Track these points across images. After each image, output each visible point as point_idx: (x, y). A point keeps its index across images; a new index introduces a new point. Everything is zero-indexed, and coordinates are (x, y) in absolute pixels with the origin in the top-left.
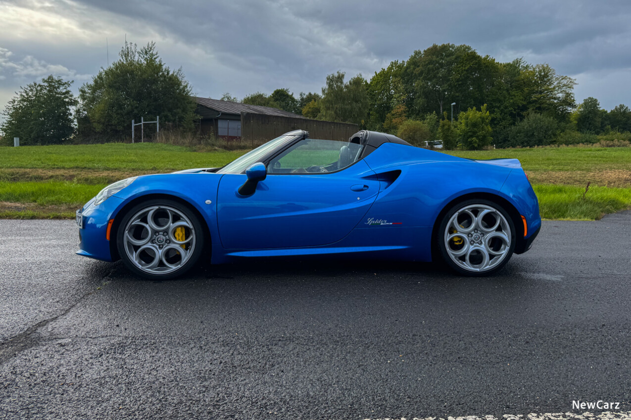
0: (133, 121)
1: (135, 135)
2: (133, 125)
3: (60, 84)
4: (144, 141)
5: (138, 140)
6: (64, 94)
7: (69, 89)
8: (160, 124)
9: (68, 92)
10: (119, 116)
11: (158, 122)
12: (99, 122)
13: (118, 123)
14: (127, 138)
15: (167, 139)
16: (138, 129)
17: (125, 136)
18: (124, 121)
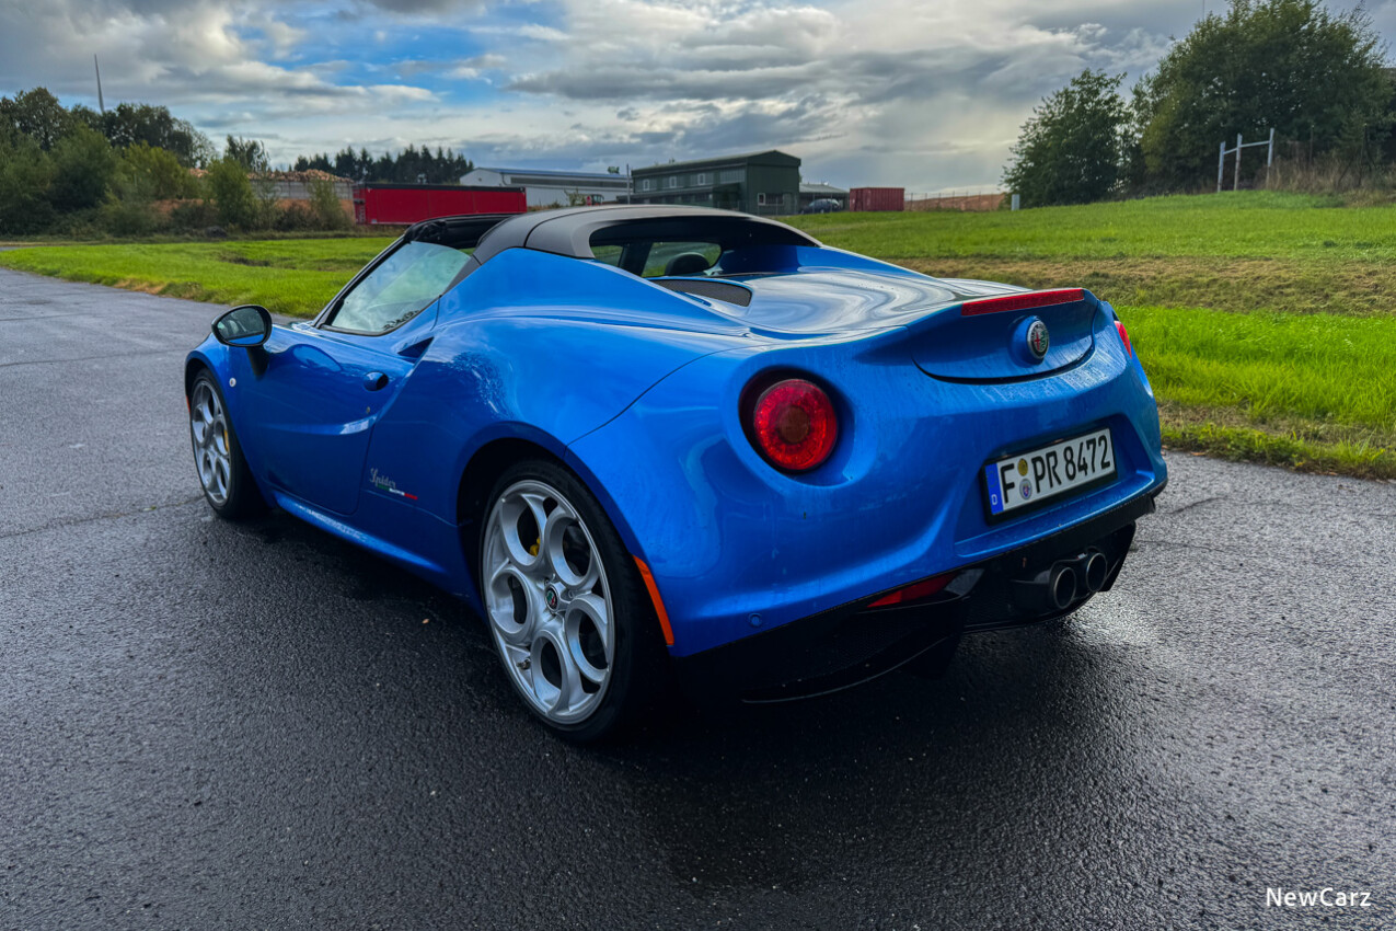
0: (1223, 145)
1: (1225, 176)
2: (1223, 153)
3: (1101, 85)
4: (1240, 188)
5: (1227, 186)
6: (1107, 103)
7: (1116, 91)
8: (1274, 146)
9: (1113, 99)
10: (1194, 137)
11: (1270, 142)
12: (1154, 152)
13: (1192, 151)
14: (1208, 182)
15: (1285, 180)
16: (1230, 160)
17: (1205, 180)
18: (1204, 147)
